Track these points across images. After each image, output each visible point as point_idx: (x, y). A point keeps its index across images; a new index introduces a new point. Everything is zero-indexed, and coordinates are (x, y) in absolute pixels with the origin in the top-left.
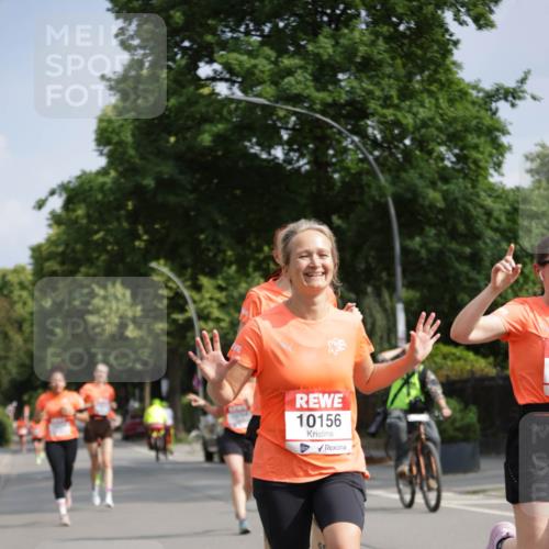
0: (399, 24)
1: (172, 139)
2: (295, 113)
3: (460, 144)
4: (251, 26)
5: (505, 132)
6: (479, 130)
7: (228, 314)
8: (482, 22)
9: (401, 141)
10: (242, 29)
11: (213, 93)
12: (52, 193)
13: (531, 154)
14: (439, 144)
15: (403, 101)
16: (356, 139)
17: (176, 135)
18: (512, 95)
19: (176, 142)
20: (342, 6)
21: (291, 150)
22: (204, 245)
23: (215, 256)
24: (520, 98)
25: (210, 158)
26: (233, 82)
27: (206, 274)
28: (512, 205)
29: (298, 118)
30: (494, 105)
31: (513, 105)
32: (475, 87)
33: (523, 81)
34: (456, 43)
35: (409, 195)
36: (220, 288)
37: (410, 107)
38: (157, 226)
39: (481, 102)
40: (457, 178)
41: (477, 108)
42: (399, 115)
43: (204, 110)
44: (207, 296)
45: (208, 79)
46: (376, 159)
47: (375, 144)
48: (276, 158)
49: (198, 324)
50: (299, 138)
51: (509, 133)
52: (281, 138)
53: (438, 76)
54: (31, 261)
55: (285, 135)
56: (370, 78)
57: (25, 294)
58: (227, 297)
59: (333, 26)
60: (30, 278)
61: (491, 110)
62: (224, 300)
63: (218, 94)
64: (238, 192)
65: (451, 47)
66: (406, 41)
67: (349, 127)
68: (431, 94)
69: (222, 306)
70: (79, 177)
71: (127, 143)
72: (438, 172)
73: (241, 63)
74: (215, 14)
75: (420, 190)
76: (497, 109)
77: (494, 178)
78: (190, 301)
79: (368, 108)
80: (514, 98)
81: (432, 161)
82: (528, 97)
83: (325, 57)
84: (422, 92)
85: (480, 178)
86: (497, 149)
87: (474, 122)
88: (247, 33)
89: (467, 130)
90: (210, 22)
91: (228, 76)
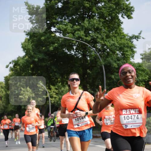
0: (106, 18)
1: (44, 48)
2: (78, 42)
3: (123, 50)
4: (66, 17)
5: (135, 48)
6: (128, 47)
7: (58, 96)
8: (129, 17)
9: (106, 49)
10: (64, 18)
11: (55, 36)
12: (10, 63)
13: (142, 54)
14: (117, 51)
15: (107, 39)
16: (94, 49)
17: (44, 47)
18: (137, 37)
19: (45, 49)
20: (91, 13)
21: (76, 51)
22: (52, 77)
23: (55, 80)
24: (139, 38)
25: (54, 53)
26: (61, 33)
27: (52, 85)
28: (136, 68)
29: (78, 43)
30: (132, 40)
31: (137, 40)
32: (127, 35)
33: (140, 34)
34: (122, 23)
35: (109, 64)
36: (56, 89)
37: (109, 40)
38: (39, 72)
39: (129, 39)
40: (122, 60)
41: (127, 41)
42: (106, 43)
43: (52, 40)
44: (52, 91)
45: (54, 32)
46: (100, 55)
47: (100, 50)
48: (72, 54)
49: (50, 99)
50: (78, 48)
51: (136, 48)
52: (73, 48)
53: (117, 32)
54: (4, 81)
55: (75, 47)
56: (98, 33)
57: (3, 90)
58: (58, 91)
59: (88, 18)
60: (4, 85)
61: (131, 41)
62: (57, 92)
63: (57, 36)
64: (62, 63)
65: (120, 24)
66: (108, 22)
67: (92, 45)
68: (115, 37)
69: (57, 94)
70: (18, 58)
71: (30, 49)
72: (117, 58)
73: (63, 28)
74: (56, 14)
75: (112, 63)
76: (133, 41)
77: (132, 60)
78: (48, 92)
79: (97, 41)
80: (138, 38)
81: (115, 55)
82: (142, 38)
83: (86, 27)
84: (112, 36)
85: (128, 60)
86: (132, 52)
87: (127, 45)
88: (65, 19)
89: (124, 47)
90: (54, 16)
91: (59, 31)
